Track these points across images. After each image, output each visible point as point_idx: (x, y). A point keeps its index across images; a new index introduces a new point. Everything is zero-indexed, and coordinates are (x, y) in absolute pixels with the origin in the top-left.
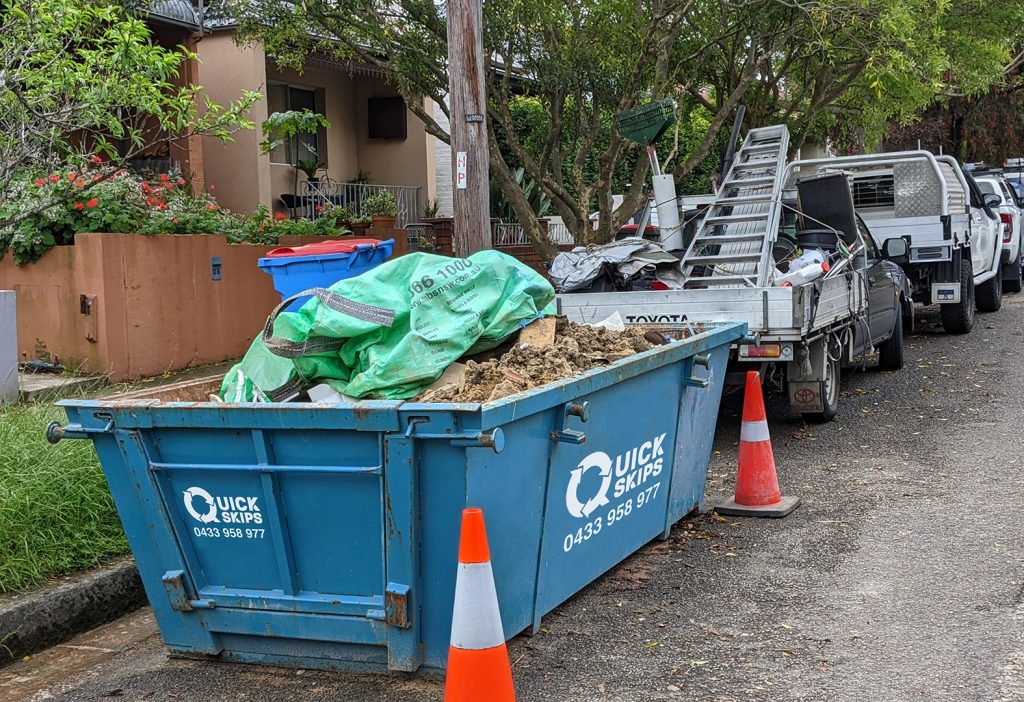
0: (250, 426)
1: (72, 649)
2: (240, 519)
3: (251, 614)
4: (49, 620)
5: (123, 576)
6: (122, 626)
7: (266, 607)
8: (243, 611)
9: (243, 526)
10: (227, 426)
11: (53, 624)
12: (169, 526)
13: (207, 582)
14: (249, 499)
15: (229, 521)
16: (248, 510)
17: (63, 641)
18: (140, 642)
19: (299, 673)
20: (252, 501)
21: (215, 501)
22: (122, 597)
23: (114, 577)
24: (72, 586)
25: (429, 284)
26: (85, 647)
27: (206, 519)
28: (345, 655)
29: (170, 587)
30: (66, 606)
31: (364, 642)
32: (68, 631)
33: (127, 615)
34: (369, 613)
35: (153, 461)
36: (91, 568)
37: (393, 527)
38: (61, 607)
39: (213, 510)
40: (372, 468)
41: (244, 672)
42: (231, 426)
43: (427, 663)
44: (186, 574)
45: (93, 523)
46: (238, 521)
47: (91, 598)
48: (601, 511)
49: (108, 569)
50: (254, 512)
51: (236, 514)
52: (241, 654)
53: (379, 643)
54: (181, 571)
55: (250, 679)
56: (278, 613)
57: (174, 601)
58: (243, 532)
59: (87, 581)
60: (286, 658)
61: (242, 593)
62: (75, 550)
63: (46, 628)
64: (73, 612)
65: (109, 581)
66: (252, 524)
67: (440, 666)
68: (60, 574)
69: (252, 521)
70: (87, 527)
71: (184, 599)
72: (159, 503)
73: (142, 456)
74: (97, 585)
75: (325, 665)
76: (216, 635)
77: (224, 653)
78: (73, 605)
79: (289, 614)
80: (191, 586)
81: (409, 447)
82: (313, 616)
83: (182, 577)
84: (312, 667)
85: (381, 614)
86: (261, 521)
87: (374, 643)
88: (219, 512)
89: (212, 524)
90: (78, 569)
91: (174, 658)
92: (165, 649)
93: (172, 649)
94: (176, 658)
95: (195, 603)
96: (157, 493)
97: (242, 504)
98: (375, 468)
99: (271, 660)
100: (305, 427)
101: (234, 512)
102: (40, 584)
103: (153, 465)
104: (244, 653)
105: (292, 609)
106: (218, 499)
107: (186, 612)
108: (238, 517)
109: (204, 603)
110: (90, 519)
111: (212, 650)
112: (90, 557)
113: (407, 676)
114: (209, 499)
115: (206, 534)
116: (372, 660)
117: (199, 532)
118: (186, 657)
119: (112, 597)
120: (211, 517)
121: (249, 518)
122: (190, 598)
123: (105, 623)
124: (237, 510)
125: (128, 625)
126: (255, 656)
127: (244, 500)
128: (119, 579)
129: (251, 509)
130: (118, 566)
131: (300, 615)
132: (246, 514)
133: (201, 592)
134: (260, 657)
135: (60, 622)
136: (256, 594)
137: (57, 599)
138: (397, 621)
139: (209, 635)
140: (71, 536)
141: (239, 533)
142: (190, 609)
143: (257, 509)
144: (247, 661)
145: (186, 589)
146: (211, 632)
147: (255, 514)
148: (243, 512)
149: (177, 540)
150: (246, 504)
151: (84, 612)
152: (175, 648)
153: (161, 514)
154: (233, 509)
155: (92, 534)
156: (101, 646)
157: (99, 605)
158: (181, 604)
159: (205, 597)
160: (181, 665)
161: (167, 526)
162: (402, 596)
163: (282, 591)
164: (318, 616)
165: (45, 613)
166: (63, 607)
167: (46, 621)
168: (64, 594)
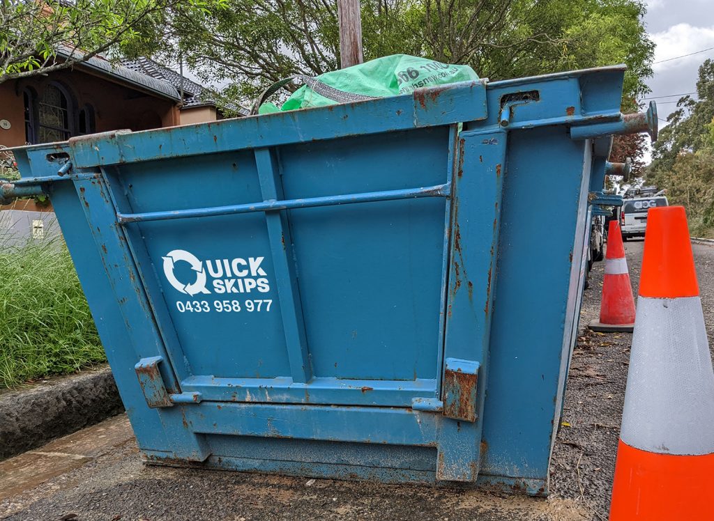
0: (253, 145)
1: (40, 456)
2: (238, 289)
3: (249, 409)
4: (16, 425)
5: (106, 380)
6: (101, 429)
7: (268, 399)
8: (237, 405)
9: (242, 297)
10: (220, 149)
11: (22, 430)
12: (143, 299)
13: (193, 371)
14: (251, 260)
15: (223, 291)
16: (249, 276)
17: (34, 446)
18: (117, 446)
19: (309, 483)
20: (255, 264)
21: (205, 266)
22: (103, 401)
23: (95, 381)
24: (47, 389)
25: (414, 75)
26: (56, 454)
27: (192, 290)
28: (370, 460)
29: (144, 377)
30: (38, 410)
31: (404, 442)
32: (41, 437)
33: (109, 419)
34: (416, 402)
35: (121, 213)
36: (71, 373)
37: (461, 277)
38: (32, 411)
39: (202, 278)
40: (435, 187)
41: (237, 483)
42: (227, 148)
43: (488, 470)
44: (166, 362)
45: (78, 331)
46: (235, 291)
47: (69, 402)
49: (90, 373)
50: (259, 276)
51: (233, 281)
52: (233, 460)
53: (426, 443)
54: (159, 358)
55: (247, 493)
56: (285, 407)
57: (150, 394)
58: (242, 305)
59: (64, 384)
60: (290, 464)
61: (235, 383)
62: (57, 355)
63: (12, 433)
64: (47, 416)
65: (91, 385)
66: (255, 294)
67: (508, 473)
68: (39, 377)
69: (255, 290)
70: (73, 335)
71: (162, 393)
72: (131, 268)
73: (108, 206)
74: (76, 389)
75: (341, 472)
76: (202, 437)
77: (211, 461)
78: (46, 409)
79: (299, 407)
80: (171, 377)
81: (501, 145)
82: (332, 408)
83: (160, 364)
84: (324, 475)
85: (435, 404)
86: (267, 289)
87: (419, 444)
88: (210, 280)
89: (200, 296)
90: (60, 374)
91: (151, 465)
92: (141, 455)
93: (149, 454)
94: (153, 466)
95: (176, 397)
96: (128, 256)
97: (240, 268)
98: (440, 186)
99: (271, 466)
100: (334, 135)
101: (229, 279)
102: (12, 388)
103: (122, 216)
104: (237, 458)
105: (303, 401)
106: (209, 263)
107: (165, 409)
108: (236, 285)
109: (188, 396)
110: (76, 328)
111: (197, 455)
112: (72, 362)
113: (460, 488)
114: (196, 264)
115: (191, 309)
116: (407, 466)
117: (182, 307)
118: (165, 464)
119: (93, 400)
120: (199, 287)
121: (250, 285)
122: (169, 392)
123: (84, 427)
124: (234, 276)
125: (107, 429)
126: (250, 462)
127: (243, 262)
128: (101, 383)
129: (254, 274)
130: (101, 371)
131: (313, 408)
132: (247, 281)
133: (184, 384)
134: (255, 464)
135: (31, 427)
136: (256, 383)
137: (26, 402)
138: (461, 411)
139: (194, 438)
140: (55, 343)
141: (236, 306)
142: (170, 404)
143: (262, 272)
144: (240, 469)
145: (165, 380)
146: (198, 434)
147: (259, 280)
148: (243, 278)
149: (153, 318)
150: (248, 267)
151: (59, 416)
152: (152, 453)
153: (134, 284)
154: (229, 275)
155: (76, 341)
156: (73, 452)
157: (78, 410)
158: (158, 399)
159: (189, 389)
160: (159, 475)
161: (141, 300)
162: (472, 375)
163: (291, 378)
164: (339, 409)
165: (12, 417)
166: (35, 411)
167: (13, 426)
168: (36, 397)
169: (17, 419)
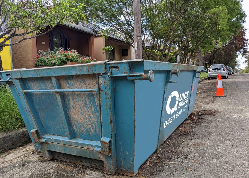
48: (175, 112)
165: (14, 138)
166: (21, 136)
167: (14, 140)
168: (22, 132)
169: (16, 139)
